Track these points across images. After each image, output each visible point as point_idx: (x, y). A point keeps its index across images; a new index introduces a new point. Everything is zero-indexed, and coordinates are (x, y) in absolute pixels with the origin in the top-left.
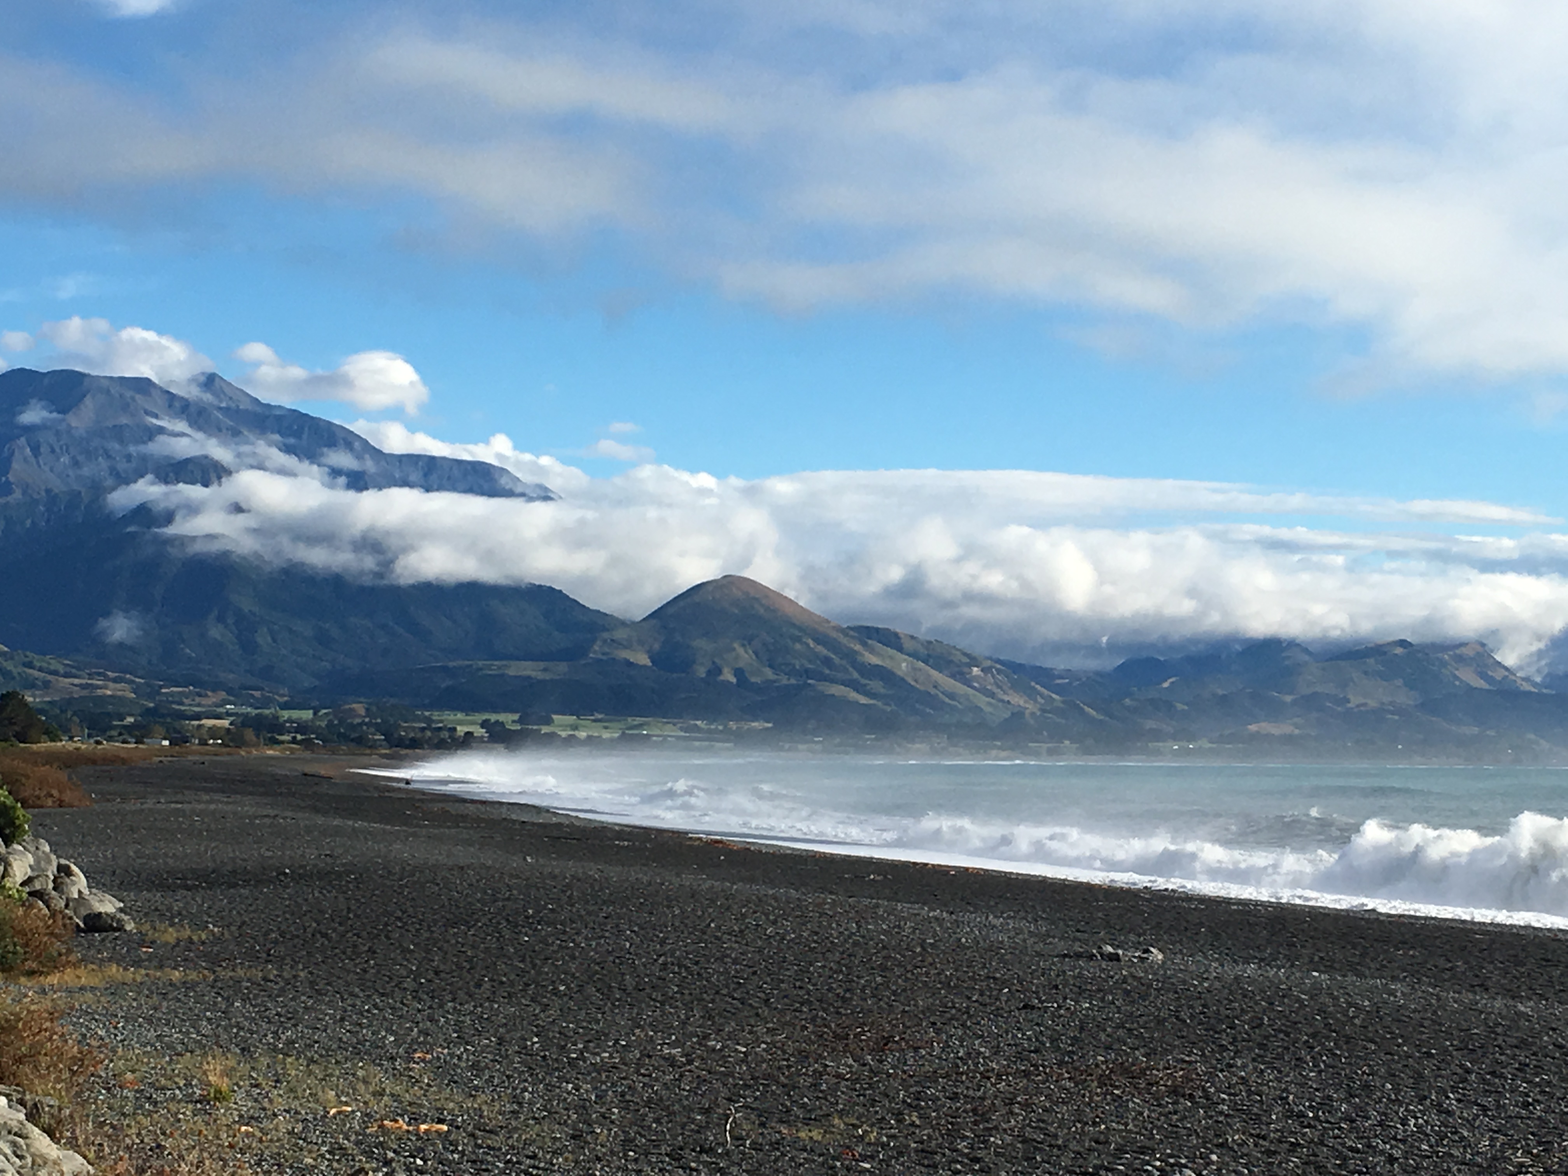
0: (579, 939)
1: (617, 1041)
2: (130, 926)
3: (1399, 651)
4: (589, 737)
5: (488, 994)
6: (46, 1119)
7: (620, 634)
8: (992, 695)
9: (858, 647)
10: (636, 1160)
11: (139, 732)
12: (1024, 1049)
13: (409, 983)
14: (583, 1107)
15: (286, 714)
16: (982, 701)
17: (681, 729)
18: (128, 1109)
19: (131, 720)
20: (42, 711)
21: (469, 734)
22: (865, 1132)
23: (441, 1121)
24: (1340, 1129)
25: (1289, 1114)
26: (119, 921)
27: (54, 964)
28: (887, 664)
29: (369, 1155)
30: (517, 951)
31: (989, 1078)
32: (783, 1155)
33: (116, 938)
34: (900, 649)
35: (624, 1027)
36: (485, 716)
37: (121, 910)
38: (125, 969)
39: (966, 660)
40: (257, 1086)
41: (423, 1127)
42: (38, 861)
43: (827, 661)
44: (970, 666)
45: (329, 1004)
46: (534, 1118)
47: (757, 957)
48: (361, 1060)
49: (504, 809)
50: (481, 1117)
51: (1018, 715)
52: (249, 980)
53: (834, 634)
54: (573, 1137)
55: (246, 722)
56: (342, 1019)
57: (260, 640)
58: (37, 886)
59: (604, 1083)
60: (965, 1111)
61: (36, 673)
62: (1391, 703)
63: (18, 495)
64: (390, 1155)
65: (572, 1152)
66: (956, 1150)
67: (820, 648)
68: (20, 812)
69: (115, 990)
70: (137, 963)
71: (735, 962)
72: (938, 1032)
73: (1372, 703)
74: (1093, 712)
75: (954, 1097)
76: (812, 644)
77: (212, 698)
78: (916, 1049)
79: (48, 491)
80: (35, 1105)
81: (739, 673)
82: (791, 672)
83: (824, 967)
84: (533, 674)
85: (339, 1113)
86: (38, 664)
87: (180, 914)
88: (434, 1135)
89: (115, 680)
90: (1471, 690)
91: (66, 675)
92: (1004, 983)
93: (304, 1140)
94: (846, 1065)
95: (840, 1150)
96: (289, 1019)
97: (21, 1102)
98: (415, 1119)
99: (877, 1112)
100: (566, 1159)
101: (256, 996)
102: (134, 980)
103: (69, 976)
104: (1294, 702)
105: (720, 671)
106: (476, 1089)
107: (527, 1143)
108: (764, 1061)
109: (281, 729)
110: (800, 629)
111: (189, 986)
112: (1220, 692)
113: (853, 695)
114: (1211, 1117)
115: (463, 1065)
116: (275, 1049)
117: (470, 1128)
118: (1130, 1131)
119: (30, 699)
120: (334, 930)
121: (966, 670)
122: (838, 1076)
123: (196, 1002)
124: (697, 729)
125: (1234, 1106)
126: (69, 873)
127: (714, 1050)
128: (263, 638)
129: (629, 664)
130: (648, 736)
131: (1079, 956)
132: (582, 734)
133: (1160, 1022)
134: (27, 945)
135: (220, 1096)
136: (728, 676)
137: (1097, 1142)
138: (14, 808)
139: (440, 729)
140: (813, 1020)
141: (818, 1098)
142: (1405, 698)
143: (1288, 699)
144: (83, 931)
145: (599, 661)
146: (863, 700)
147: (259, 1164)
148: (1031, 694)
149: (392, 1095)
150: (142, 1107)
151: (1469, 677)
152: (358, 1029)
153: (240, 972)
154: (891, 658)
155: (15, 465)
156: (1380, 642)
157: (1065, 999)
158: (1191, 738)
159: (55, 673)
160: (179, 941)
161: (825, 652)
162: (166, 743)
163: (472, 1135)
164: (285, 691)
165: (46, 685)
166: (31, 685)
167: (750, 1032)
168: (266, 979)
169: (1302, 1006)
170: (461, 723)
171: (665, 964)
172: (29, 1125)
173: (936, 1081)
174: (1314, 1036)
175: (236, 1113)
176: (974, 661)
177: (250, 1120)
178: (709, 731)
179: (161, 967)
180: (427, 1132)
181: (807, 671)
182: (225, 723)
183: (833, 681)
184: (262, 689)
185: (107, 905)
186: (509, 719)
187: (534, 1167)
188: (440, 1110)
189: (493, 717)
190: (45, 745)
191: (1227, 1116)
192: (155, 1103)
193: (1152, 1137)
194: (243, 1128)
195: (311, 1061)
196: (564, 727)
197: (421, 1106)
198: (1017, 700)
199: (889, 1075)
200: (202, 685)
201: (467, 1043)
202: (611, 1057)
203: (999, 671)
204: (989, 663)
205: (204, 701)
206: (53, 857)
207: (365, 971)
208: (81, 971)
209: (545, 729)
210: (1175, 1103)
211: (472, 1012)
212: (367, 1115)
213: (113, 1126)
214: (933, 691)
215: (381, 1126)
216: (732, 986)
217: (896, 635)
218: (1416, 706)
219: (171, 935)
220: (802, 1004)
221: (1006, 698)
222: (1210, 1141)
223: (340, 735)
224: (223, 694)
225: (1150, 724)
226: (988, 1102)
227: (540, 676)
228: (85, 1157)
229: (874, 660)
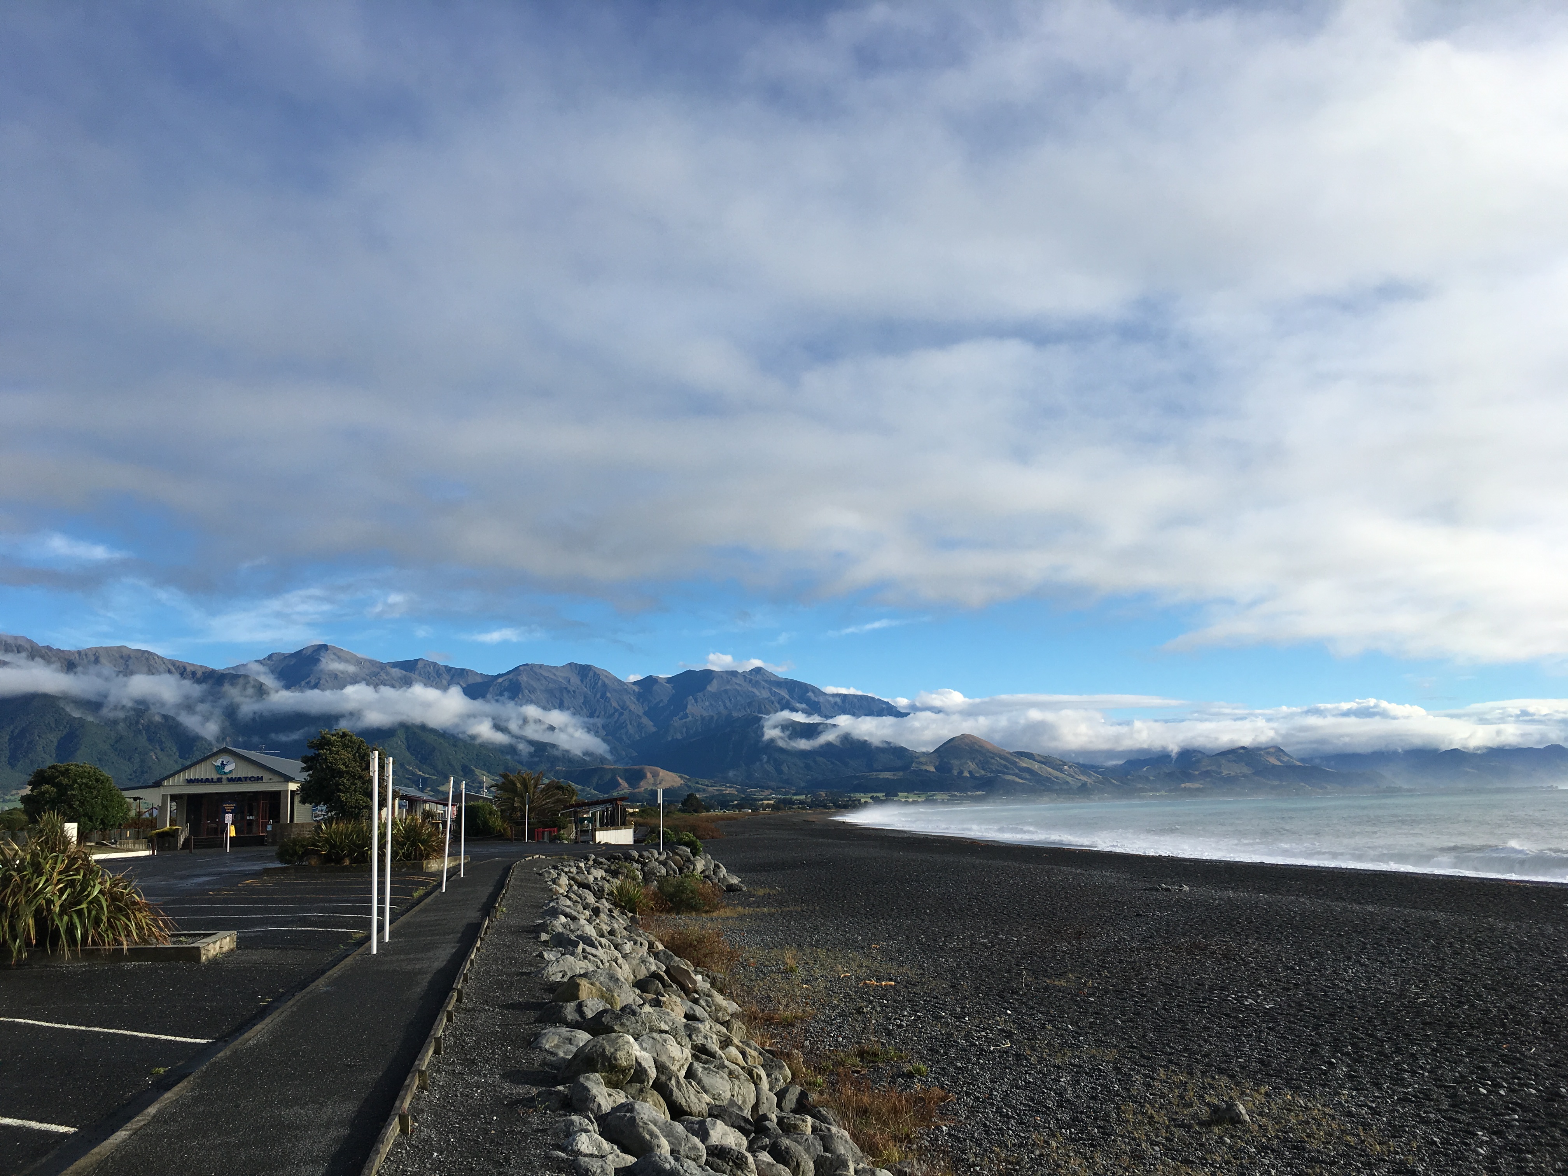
0: (930, 888)
1: (958, 936)
2: (745, 889)
3: (1242, 751)
4: (913, 801)
5: (897, 915)
6: (719, 984)
7: (923, 760)
8: (1073, 777)
9: (1017, 760)
10: (984, 999)
11: (740, 807)
12: (1145, 936)
13: (862, 911)
14: (952, 971)
15: (795, 797)
16: (1069, 779)
17: (949, 796)
18: (753, 978)
19: (736, 802)
20: (703, 801)
21: (866, 802)
22: (1085, 981)
23: (891, 980)
24: (1315, 975)
25: (1287, 968)
26: (740, 887)
27: (715, 908)
28: (1029, 766)
29: (861, 998)
30: (905, 894)
31: (1134, 951)
32: (1051, 994)
33: (740, 894)
34: (1034, 760)
35: (959, 929)
36: (872, 794)
37: (740, 882)
38: (744, 908)
39: (1061, 763)
40: (807, 963)
41: (883, 983)
42: (706, 862)
43: (1005, 766)
44: (1063, 765)
45: (831, 922)
46: (932, 977)
47: (1010, 894)
48: (849, 949)
49: (885, 832)
50: (908, 977)
51: (1084, 785)
52: (796, 912)
53: (1008, 755)
54: (952, 987)
55: (779, 801)
56: (837, 929)
57: (784, 769)
58: (707, 873)
59: (958, 958)
60: (1129, 969)
61: (700, 786)
62: (1241, 773)
63: (690, 718)
64: (872, 998)
65: (954, 995)
66: (1133, 990)
67: (1002, 761)
68: (699, 843)
69: (741, 918)
70: (749, 905)
71: (1000, 896)
72: (1102, 928)
73: (1233, 774)
74: (1115, 782)
75: (1121, 961)
76: (998, 759)
77: (767, 792)
78: (1094, 937)
79: (701, 716)
80: (714, 978)
81: (970, 772)
82: (992, 771)
83: (1039, 898)
84: (890, 777)
85: (845, 976)
86: (700, 783)
87: (764, 882)
88: (889, 988)
89: (730, 787)
90: (1274, 766)
91: (711, 786)
92: (1124, 904)
93: (832, 991)
94: (1064, 946)
95: (1076, 991)
96: (815, 929)
97: (707, 976)
98: (879, 980)
99: (1087, 970)
100: (951, 998)
101: (800, 919)
102: (749, 913)
103: (722, 913)
104: (1199, 774)
105: (963, 773)
106: (902, 962)
107: (933, 990)
108: (1027, 945)
109: (793, 803)
110: (993, 754)
111: (771, 915)
112: (1167, 771)
113: (1017, 780)
114: (1249, 970)
115: (894, 950)
116: (812, 945)
117: (904, 983)
118: (1211, 979)
119: (698, 796)
120: (828, 888)
121: (1061, 767)
122: (1063, 951)
123: (775, 922)
124: (956, 796)
125: (1257, 964)
126: (719, 867)
127: (1002, 939)
128: (785, 769)
129: (926, 771)
130: (936, 799)
131: (1151, 889)
132: (910, 800)
133: (1204, 921)
134: (705, 900)
135: (792, 970)
136: (966, 774)
137: (1199, 985)
138: (697, 842)
139: (854, 800)
140: (1043, 923)
141: (1058, 964)
142: (1246, 770)
143: (1197, 773)
144: (725, 891)
145: (914, 770)
146: (1021, 781)
147: (814, 1005)
148: (1089, 776)
149: (866, 967)
150: (759, 976)
151: (1273, 761)
152: (845, 933)
153: (791, 908)
154: (1031, 764)
155: (689, 707)
156: (1233, 748)
157: (1154, 910)
158: (1158, 791)
159: (707, 785)
160: (765, 894)
161: (1005, 763)
162: (750, 811)
163: (906, 987)
164: (794, 788)
165: (704, 790)
166: (698, 790)
167: (1016, 930)
168: (803, 911)
169: (1267, 912)
170: (863, 798)
171: (970, 898)
172: (713, 991)
173: (1109, 954)
174: (1280, 926)
175: (800, 978)
176: (1065, 764)
177: (807, 982)
178: (960, 796)
179: (758, 907)
180: (885, 985)
181: (997, 770)
182: (772, 802)
183: (1010, 774)
184: (785, 788)
185: (735, 880)
186: (881, 795)
187: (938, 1003)
188: (889, 974)
189: (875, 795)
190: (704, 814)
191: (1256, 969)
192: (764, 974)
193: (1223, 981)
194: (804, 986)
195: (828, 950)
196: (903, 797)
197: (880, 972)
198: (1084, 778)
199: (1087, 951)
200: (763, 788)
201: (893, 939)
202: (958, 944)
203: (1075, 767)
204: (1070, 764)
205: (763, 794)
206: (712, 861)
207: (842, 905)
208: (727, 910)
209: (895, 798)
210: (1228, 963)
211: (891, 924)
212: (857, 977)
213: (748, 987)
214: (1049, 776)
215: (865, 983)
216: (1002, 908)
217: (1032, 754)
218: (1253, 773)
219: (761, 892)
220: (1036, 916)
221: (1079, 778)
222: (1254, 983)
223: (816, 804)
224: (771, 791)
225: (1140, 786)
226: (1138, 964)
227: (892, 777)
228: (737, 1003)
229: (1024, 765)
